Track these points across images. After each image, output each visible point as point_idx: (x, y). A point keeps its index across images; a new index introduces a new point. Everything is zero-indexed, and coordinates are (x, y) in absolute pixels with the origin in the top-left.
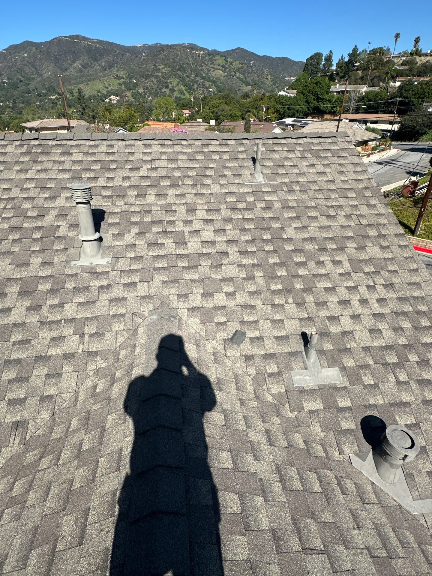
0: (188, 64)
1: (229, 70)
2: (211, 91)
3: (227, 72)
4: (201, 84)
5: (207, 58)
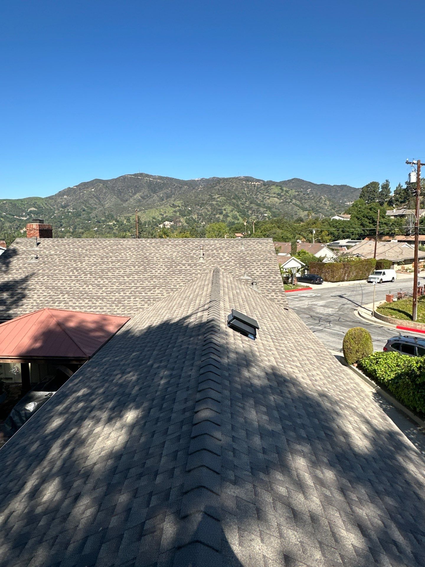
0: (243, 193)
1: (285, 197)
2: (266, 216)
3: (282, 199)
4: (256, 210)
5: (262, 188)
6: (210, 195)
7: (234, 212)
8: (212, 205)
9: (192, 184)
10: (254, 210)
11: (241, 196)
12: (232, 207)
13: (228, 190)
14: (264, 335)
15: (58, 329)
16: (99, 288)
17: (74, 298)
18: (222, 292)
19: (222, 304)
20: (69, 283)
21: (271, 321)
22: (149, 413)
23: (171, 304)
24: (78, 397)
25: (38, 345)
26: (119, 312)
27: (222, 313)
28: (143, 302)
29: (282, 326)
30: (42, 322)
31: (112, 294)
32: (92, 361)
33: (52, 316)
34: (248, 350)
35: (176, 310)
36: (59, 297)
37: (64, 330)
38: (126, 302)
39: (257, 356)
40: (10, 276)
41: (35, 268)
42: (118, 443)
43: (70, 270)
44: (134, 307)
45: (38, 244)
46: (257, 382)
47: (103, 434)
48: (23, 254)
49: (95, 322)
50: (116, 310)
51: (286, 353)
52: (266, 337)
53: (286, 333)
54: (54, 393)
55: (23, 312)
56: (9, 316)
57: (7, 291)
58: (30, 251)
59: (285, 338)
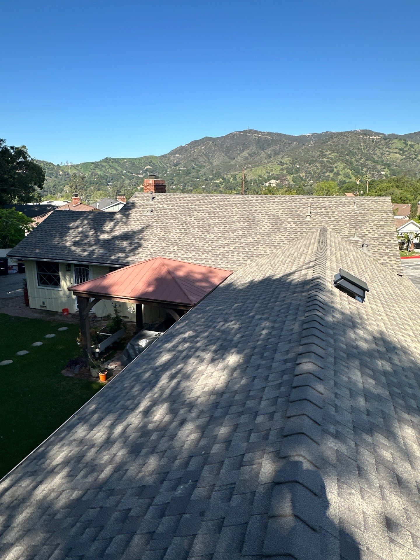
0: (358, 149)
1: (409, 153)
2: (383, 175)
3: (405, 155)
4: (372, 168)
5: (382, 142)
6: (321, 151)
7: (346, 169)
8: (322, 162)
9: (302, 140)
10: (370, 168)
11: (356, 152)
12: (345, 165)
13: (342, 145)
14: (373, 299)
15: (169, 277)
16: (205, 241)
17: (182, 250)
18: (328, 252)
19: (328, 263)
20: (178, 235)
21: (382, 286)
23: (274, 261)
24: (185, 338)
25: (151, 289)
26: (222, 266)
27: (328, 272)
28: (246, 258)
29: (394, 293)
30: (155, 269)
31: (217, 248)
32: (197, 309)
33: (164, 265)
34: (355, 312)
35: (279, 267)
36: (170, 248)
37: (174, 278)
38: (230, 256)
39: (364, 319)
40: (129, 227)
41: (150, 220)
42: (220, 382)
43: (180, 223)
44: (237, 262)
45: (153, 198)
46: (363, 345)
47: (206, 372)
48: (140, 207)
49: (200, 273)
50: (220, 263)
51: (398, 320)
52: (375, 302)
53: (398, 300)
54: (162, 333)
55: (139, 260)
56: (127, 263)
57: (127, 240)
58: (146, 205)
59: (397, 304)
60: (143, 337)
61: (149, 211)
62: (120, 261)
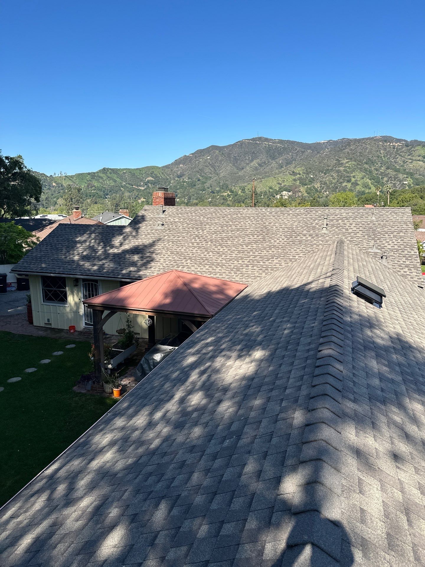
2: (406, 184)
4: (393, 177)
6: (337, 160)
7: (365, 179)
8: (338, 171)
9: (316, 148)
10: (391, 177)
11: (375, 160)
12: (363, 174)
13: (360, 153)
14: (391, 306)
15: (185, 288)
16: (219, 255)
17: (196, 264)
18: (346, 262)
19: (346, 273)
20: (191, 249)
21: (401, 296)
22: (275, 352)
23: (290, 273)
24: (207, 344)
25: (168, 301)
26: (237, 279)
27: (346, 281)
28: (261, 271)
29: (413, 302)
30: (171, 281)
31: (231, 262)
32: (215, 319)
33: (179, 277)
34: (373, 315)
35: (295, 278)
36: (183, 261)
37: (190, 290)
38: (244, 270)
39: (381, 322)
40: (140, 240)
41: (161, 234)
43: (192, 237)
44: (252, 275)
45: (164, 211)
48: (151, 220)
49: (216, 286)
50: (234, 277)
51: (415, 326)
52: (393, 309)
53: (417, 308)
55: (151, 274)
56: (139, 277)
57: (138, 254)
58: (156, 218)
59: (415, 312)
60: (157, 351)
61: (160, 225)
62: (132, 275)
